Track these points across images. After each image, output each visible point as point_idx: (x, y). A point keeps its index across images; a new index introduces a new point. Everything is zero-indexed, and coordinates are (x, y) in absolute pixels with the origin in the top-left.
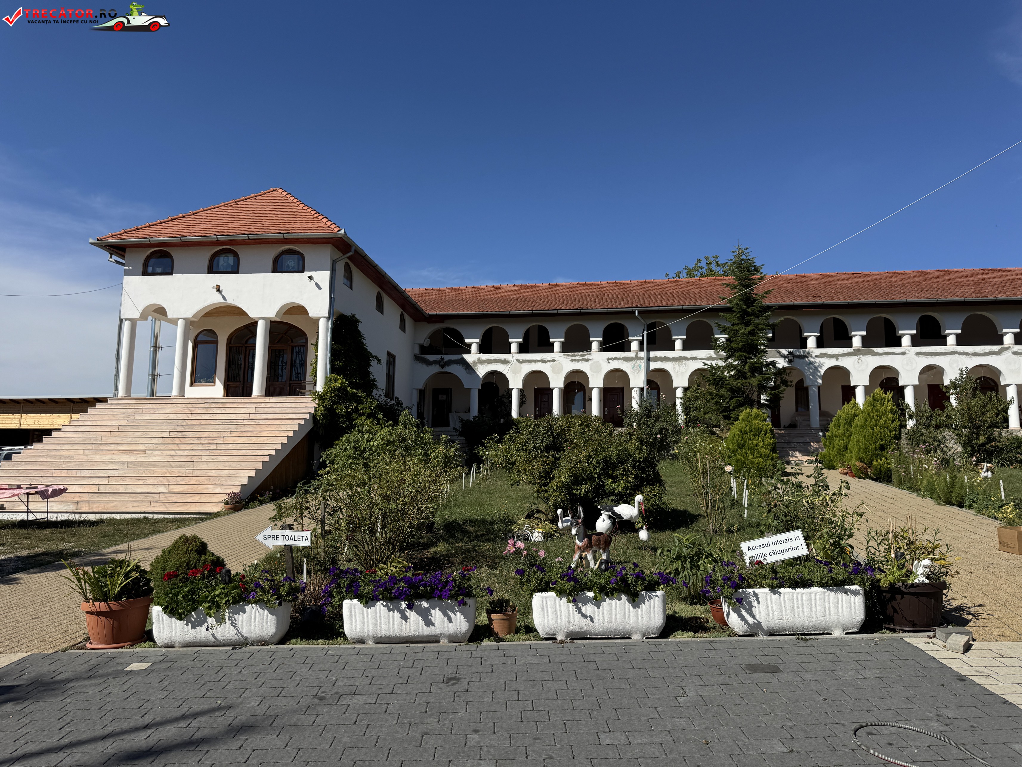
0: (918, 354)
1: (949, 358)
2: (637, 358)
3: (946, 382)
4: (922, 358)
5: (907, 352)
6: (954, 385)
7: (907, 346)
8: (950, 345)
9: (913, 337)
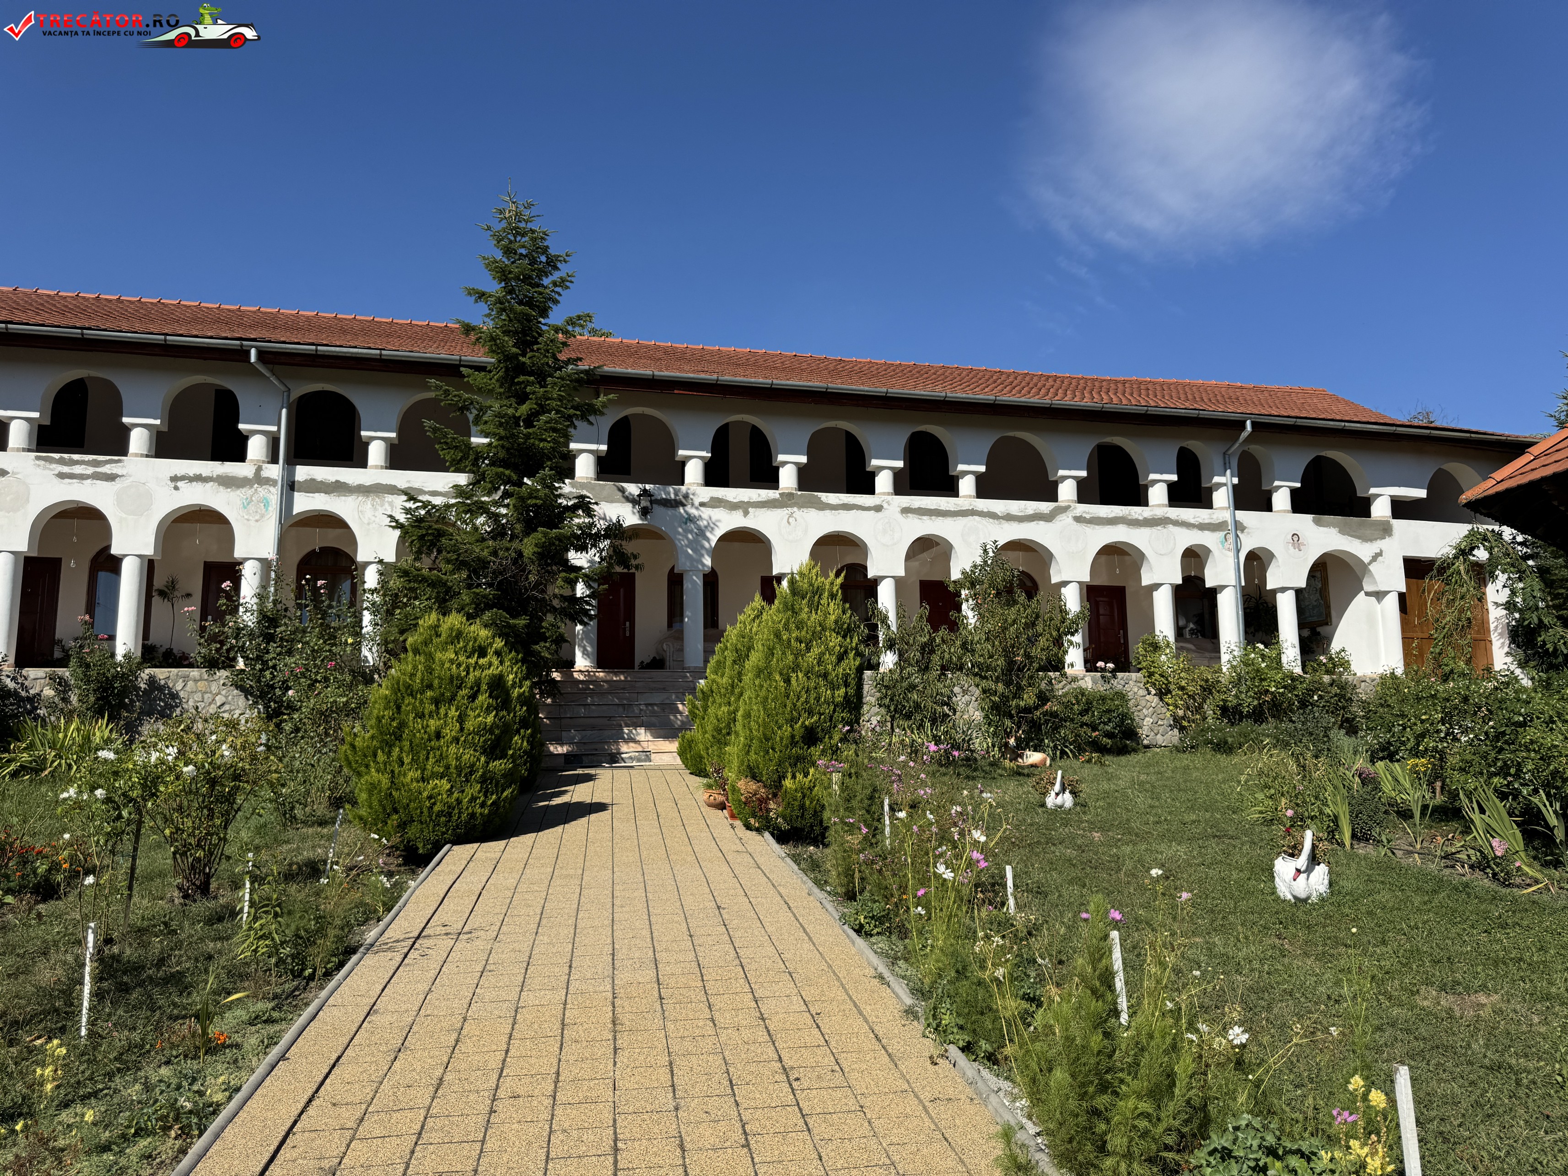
0: (906, 511)
1: (962, 521)
2: (259, 479)
3: (955, 575)
4: (913, 519)
5: (885, 505)
6: (970, 580)
7: (884, 494)
8: (964, 497)
9: (898, 475)
